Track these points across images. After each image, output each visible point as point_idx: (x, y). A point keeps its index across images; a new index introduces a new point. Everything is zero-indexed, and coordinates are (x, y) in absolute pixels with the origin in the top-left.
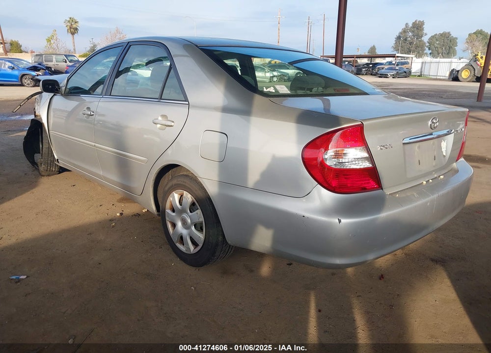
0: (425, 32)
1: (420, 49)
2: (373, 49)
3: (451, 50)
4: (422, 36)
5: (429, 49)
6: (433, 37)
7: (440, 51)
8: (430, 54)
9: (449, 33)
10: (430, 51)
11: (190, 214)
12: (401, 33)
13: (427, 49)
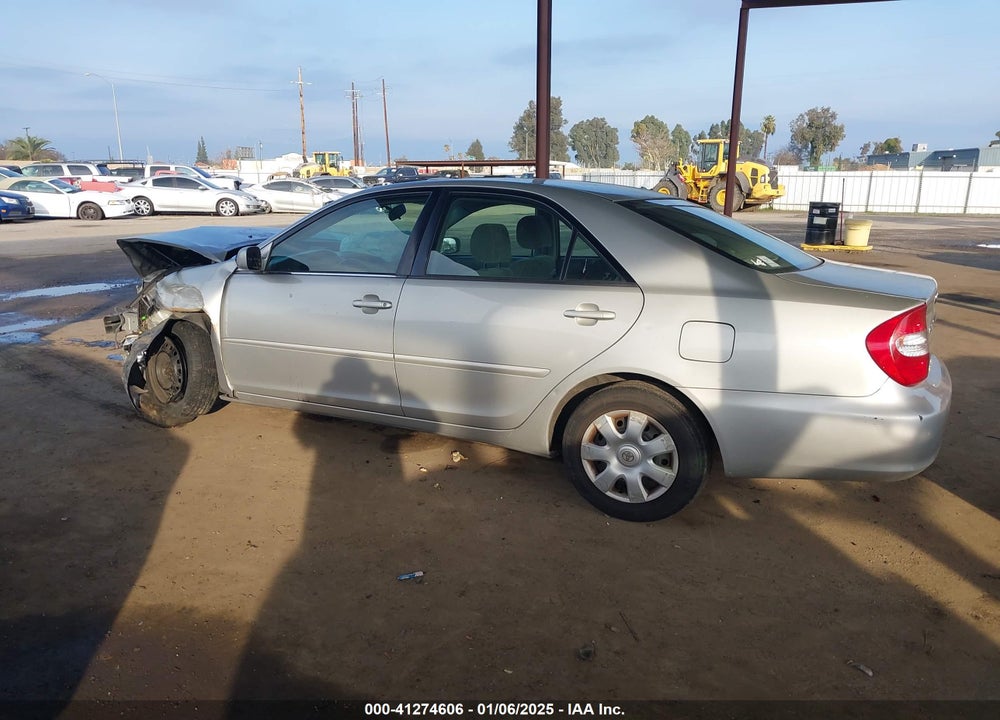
0: (563, 117)
1: (559, 148)
2: (476, 148)
3: (610, 150)
4: (560, 126)
5: (574, 149)
6: (577, 127)
7: (592, 151)
8: (576, 157)
9: (603, 119)
10: (576, 153)
11: (644, 443)
12: (522, 119)
13: (570, 148)
